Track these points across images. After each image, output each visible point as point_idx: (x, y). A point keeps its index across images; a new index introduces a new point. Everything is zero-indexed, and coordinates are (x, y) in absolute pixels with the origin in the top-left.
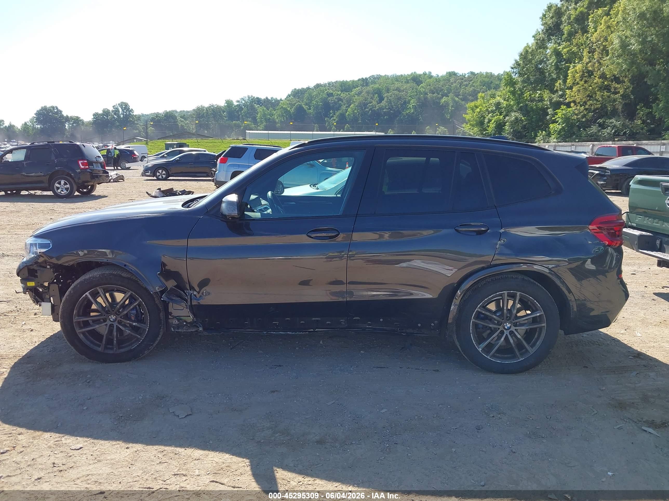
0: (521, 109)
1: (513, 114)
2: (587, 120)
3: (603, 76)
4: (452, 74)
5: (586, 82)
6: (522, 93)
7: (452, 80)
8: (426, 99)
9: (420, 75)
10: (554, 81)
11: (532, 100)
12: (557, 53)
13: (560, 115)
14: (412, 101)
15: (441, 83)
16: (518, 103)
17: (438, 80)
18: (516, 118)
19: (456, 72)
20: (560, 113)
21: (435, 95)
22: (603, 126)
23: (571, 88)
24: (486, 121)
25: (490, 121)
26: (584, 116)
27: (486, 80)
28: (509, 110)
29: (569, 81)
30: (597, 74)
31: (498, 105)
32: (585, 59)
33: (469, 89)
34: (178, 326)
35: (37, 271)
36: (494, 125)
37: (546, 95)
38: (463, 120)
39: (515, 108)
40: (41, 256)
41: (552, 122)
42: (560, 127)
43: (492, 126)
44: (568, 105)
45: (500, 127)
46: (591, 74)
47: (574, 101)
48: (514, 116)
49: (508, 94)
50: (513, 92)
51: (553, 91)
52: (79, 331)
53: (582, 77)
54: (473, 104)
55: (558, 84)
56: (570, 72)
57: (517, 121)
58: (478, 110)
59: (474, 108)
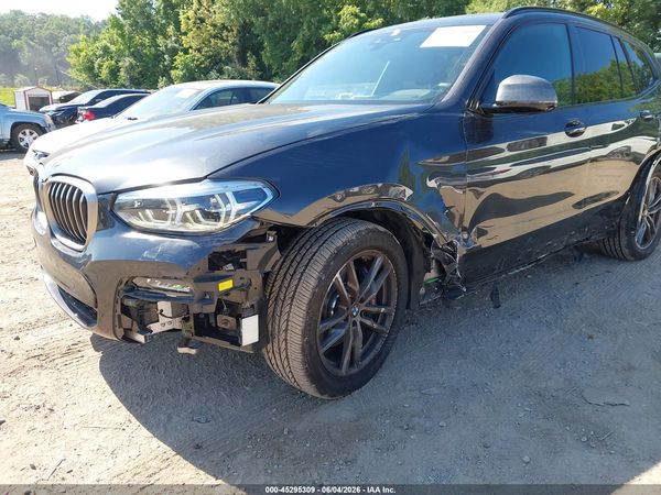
0: (132, 54)
1: (126, 59)
2: (206, 67)
3: (214, 26)
4: (18, 13)
5: (199, 28)
6: (132, 37)
10: (165, 26)
11: (143, 45)
13: (179, 61)
15: (8, 23)
16: (129, 48)
18: (131, 64)
19: (23, 11)
20: (180, 59)
21: (2, 37)
23: (185, 34)
24: (96, 66)
25: (100, 66)
26: (203, 62)
27: (63, 23)
28: (120, 55)
29: (183, 28)
30: (208, 21)
31: (106, 49)
32: (195, 6)
33: (45, 33)
34: (424, 296)
35: (243, 253)
36: (107, 71)
37: (160, 40)
38: (67, 65)
39: (127, 53)
40: (253, 218)
41: (172, 68)
42: (181, 73)
43: (104, 73)
44: (186, 51)
45: (114, 72)
46: (202, 21)
47: (191, 47)
48: (127, 61)
49: (115, 37)
50: (122, 36)
51: (166, 37)
52: (322, 351)
53: (195, 23)
54: (75, 47)
55: (171, 29)
56: (182, 17)
57: (132, 67)
58: (83, 54)
59: (77, 52)
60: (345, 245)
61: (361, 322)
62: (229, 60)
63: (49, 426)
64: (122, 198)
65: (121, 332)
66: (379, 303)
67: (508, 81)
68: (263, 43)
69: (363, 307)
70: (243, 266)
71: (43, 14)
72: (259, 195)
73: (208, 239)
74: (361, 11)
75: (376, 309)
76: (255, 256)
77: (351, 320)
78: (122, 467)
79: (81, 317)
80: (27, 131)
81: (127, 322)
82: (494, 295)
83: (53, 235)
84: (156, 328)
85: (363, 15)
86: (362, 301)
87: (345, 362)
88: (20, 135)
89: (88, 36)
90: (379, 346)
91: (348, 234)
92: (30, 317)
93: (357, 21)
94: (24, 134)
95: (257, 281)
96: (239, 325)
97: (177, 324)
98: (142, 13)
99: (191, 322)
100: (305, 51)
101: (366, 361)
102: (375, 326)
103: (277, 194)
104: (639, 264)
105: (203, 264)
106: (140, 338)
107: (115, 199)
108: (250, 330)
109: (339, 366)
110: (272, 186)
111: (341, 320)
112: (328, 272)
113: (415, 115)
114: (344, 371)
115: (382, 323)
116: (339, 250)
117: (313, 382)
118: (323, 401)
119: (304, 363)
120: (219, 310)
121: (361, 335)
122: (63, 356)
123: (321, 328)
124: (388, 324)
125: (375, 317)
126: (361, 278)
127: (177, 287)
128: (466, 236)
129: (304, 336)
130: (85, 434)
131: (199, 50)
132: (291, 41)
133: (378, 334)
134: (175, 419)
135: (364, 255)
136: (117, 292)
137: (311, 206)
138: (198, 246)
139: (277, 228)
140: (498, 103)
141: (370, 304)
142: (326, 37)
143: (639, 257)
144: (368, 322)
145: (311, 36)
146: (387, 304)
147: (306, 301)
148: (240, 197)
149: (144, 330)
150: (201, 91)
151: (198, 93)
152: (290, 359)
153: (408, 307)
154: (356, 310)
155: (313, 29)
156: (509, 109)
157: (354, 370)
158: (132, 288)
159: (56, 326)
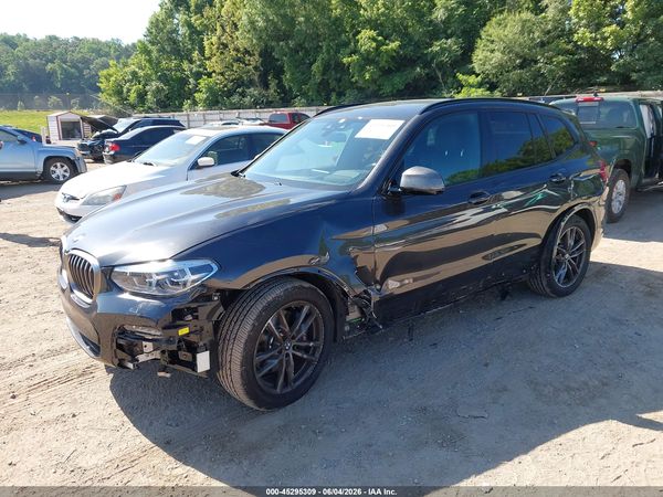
0: (159, 79)
1: (153, 83)
2: (229, 90)
3: (237, 50)
4: (53, 38)
5: (222, 53)
6: (159, 62)
7: (54, 44)
8: (27, 65)
9: (13, 37)
10: (191, 51)
11: (170, 70)
12: (189, 25)
13: (202, 84)
14: (10, 67)
15: (42, 47)
16: (156, 72)
17: (37, 44)
18: (158, 88)
19: (57, 36)
20: (203, 82)
21: (38, 60)
22: (243, 95)
23: (209, 59)
24: (125, 90)
25: (129, 90)
26: (225, 86)
27: (94, 46)
28: (148, 79)
29: (207, 53)
30: (231, 46)
31: (134, 74)
32: (219, 32)
33: (77, 56)
34: (349, 332)
35: (195, 310)
36: (135, 95)
37: (185, 65)
38: (98, 90)
39: (154, 77)
40: (202, 285)
41: (196, 91)
42: (205, 96)
43: (133, 97)
44: (209, 75)
45: (142, 96)
46: (225, 46)
47: (214, 72)
48: (154, 85)
49: (143, 63)
50: (150, 61)
51: (191, 62)
52: (258, 376)
53: (218, 48)
54: (105, 72)
55: (195, 55)
56: (206, 43)
57: (158, 90)
58: (113, 79)
59: (108, 77)
60: (274, 300)
61: (294, 355)
62: (251, 83)
63: (66, 428)
64: (116, 269)
65: (116, 361)
66: (310, 338)
67: (409, 172)
68: (283, 67)
69: (294, 343)
70: (196, 318)
71: (76, 38)
72: (207, 269)
73: (171, 300)
74: (378, 35)
75: (306, 344)
76: (204, 310)
77: (284, 352)
78: (114, 455)
79: (91, 349)
80: (58, 164)
81: (121, 354)
82: (411, 330)
83: (72, 291)
84: (142, 358)
85: (380, 38)
86: (293, 338)
87: (280, 383)
88: (52, 168)
89: (118, 62)
90: (309, 371)
91: (277, 292)
92: (55, 345)
93: (374, 44)
94: (56, 167)
95: (209, 327)
96: (195, 358)
97: (157, 355)
98: (170, 39)
99: (167, 354)
100: (323, 74)
101: (298, 383)
102: (305, 356)
103: (220, 267)
104: (561, 299)
105: (168, 318)
106: (131, 366)
107: (112, 271)
108: (203, 361)
109: (275, 387)
110: (218, 262)
111: (275, 352)
112: (261, 319)
113: (333, 202)
114: (278, 390)
115: (313, 354)
116: (269, 304)
117: (251, 399)
118: (263, 413)
119: (244, 385)
120: (179, 348)
121: (292, 363)
122: (80, 376)
123: (257, 360)
124: (317, 355)
125: (306, 350)
126: (292, 322)
127: (153, 332)
128: (378, 287)
129: (242, 366)
130: (92, 434)
131: (222, 74)
132: (311, 64)
133: (309, 363)
134: (155, 423)
135: (293, 304)
136: (113, 335)
137: (248, 273)
138: (164, 305)
139: (221, 291)
140: (402, 188)
141: (301, 340)
142: (345, 60)
143: (561, 294)
144: (299, 354)
145: (330, 60)
146: (317, 339)
147: (243, 341)
148: (194, 271)
149: (134, 360)
150: (208, 138)
151: (204, 141)
152: (233, 380)
153: (335, 340)
154: (288, 345)
155: (332, 52)
156: (411, 192)
157: (289, 389)
158: (123, 332)
159: (75, 353)
